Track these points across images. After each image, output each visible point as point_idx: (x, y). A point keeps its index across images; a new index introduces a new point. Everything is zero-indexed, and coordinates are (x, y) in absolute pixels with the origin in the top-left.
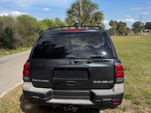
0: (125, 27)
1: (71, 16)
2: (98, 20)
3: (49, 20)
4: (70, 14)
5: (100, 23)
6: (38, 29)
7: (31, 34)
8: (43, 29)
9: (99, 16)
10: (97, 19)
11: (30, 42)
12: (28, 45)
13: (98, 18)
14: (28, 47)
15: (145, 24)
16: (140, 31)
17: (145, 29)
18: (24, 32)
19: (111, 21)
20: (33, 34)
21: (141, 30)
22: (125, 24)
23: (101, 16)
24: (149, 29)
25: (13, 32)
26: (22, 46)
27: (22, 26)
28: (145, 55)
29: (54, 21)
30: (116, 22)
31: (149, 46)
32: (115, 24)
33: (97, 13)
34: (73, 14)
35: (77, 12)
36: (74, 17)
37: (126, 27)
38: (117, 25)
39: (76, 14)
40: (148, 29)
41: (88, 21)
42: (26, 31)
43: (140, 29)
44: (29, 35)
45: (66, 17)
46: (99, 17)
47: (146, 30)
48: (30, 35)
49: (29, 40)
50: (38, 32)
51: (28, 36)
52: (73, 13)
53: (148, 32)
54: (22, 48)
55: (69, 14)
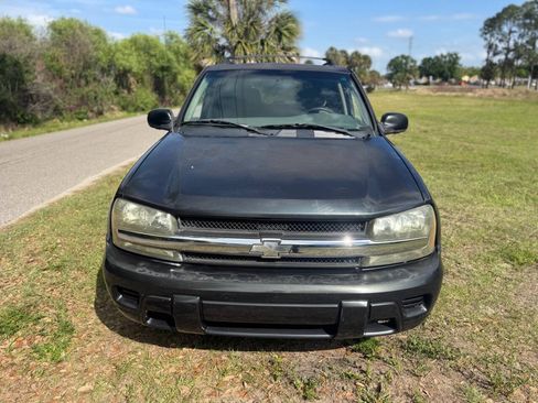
0: (368, 67)
1: (202, 22)
2: (285, 40)
3: (147, 39)
4: (199, 16)
5: (290, 49)
6: (111, 64)
7: (90, 79)
8: (124, 62)
9: (290, 25)
10: (281, 34)
11: (87, 104)
12: (79, 113)
13: (285, 32)
14: (81, 119)
15: (419, 63)
16: (405, 81)
17: (421, 77)
18: (67, 73)
19: (332, 49)
20: (95, 79)
21: (409, 79)
22: (367, 60)
23: (294, 25)
24: (431, 78)
25: (27, 72)
26: (61, 114)
27: (58, 52)
28: (414, 148)
29: (162, 41)
30: (344, 52)
31: (427, 122)
32: (342, 59)
33: (282, 17)
34: (209, 17)
35: (222, 11)
36: (210, 25)
37: (371, 69)
38: (348, 63)
39: (218, 14)
40: (428, 76)
41: (255, 40)
42: (72, 68)
43: (408, 75)
44: (83, 82)
45: (187, 27)
46: (287, 29)
47: (424, 80)
48: (87, 83)
49: (82, 98)
50: (112, 72)
51: (79, 86)
52: (210, 13)
53: (427, 84)
54: (61, 121)
55: (196, 14)
